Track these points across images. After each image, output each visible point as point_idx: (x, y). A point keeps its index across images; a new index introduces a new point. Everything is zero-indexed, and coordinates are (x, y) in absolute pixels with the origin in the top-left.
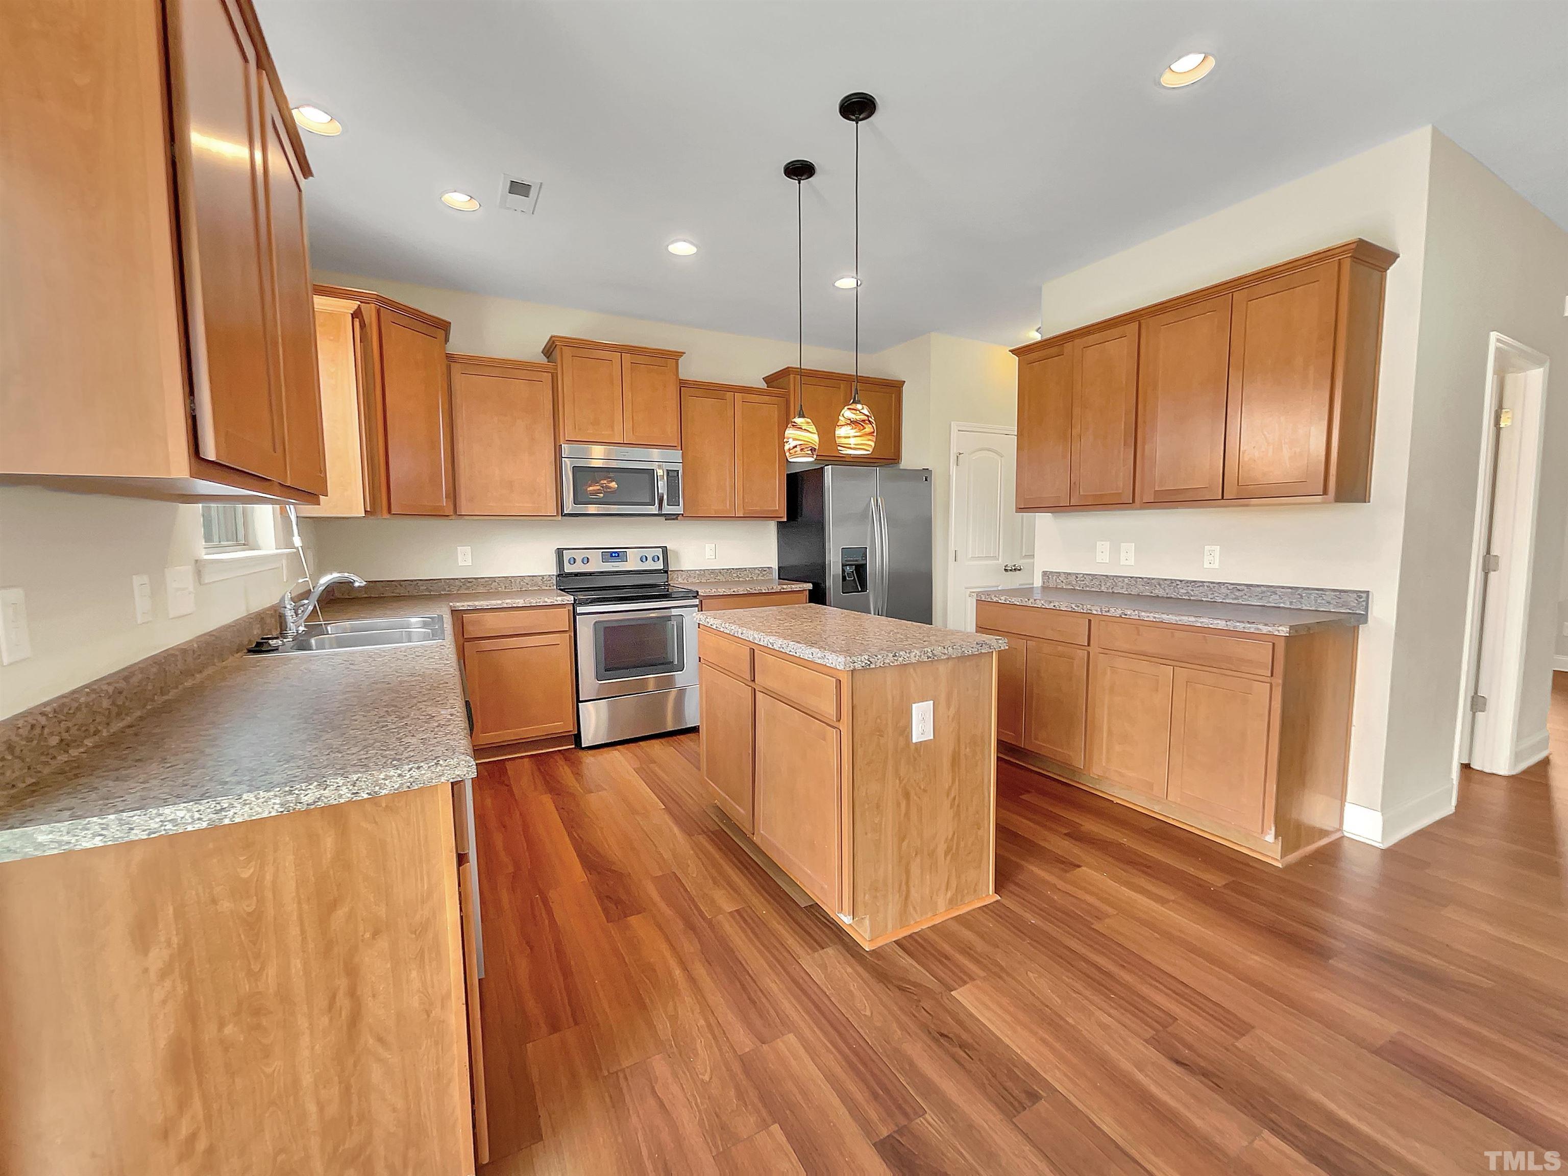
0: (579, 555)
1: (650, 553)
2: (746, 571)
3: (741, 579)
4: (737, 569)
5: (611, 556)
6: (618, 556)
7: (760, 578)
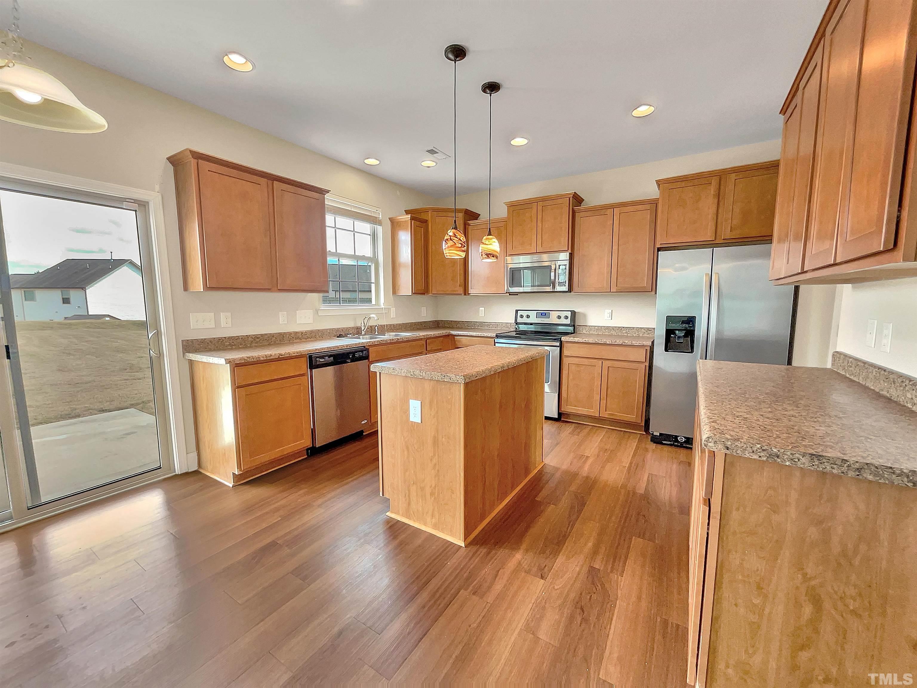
0: (525, 314)
1: (563, 314)
2: (634, 329)
3: (629, 335)
4: (626, 328)
5: (542, 315)
6: (545, 315)
7: (645, 335)
